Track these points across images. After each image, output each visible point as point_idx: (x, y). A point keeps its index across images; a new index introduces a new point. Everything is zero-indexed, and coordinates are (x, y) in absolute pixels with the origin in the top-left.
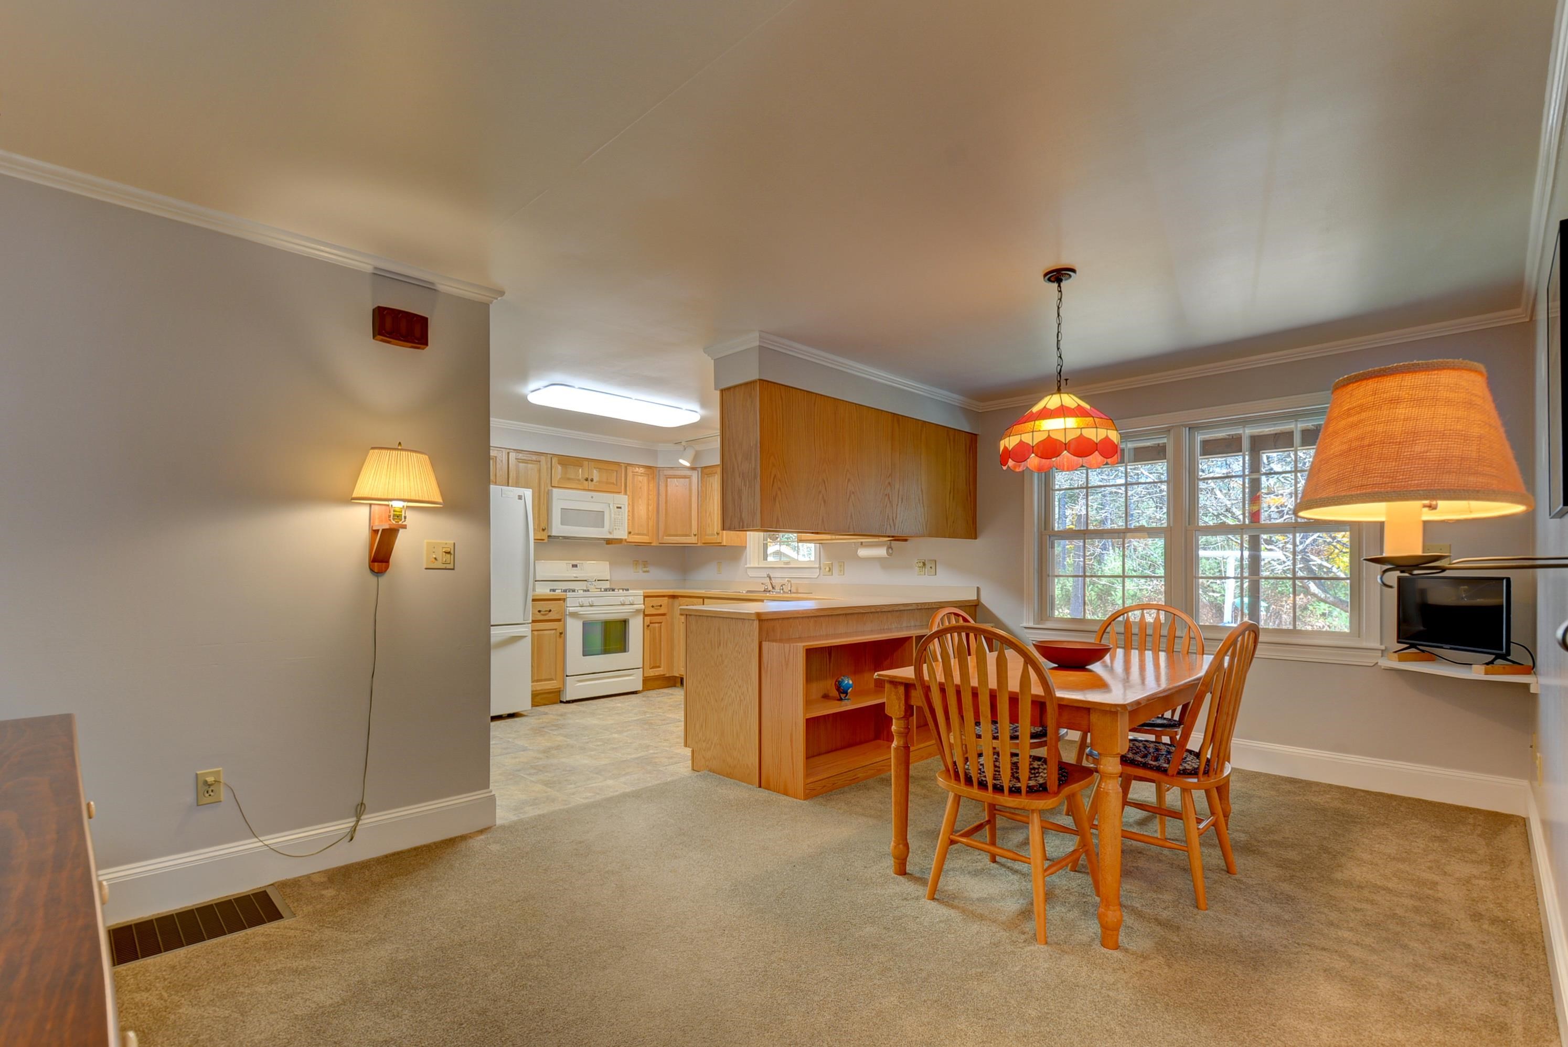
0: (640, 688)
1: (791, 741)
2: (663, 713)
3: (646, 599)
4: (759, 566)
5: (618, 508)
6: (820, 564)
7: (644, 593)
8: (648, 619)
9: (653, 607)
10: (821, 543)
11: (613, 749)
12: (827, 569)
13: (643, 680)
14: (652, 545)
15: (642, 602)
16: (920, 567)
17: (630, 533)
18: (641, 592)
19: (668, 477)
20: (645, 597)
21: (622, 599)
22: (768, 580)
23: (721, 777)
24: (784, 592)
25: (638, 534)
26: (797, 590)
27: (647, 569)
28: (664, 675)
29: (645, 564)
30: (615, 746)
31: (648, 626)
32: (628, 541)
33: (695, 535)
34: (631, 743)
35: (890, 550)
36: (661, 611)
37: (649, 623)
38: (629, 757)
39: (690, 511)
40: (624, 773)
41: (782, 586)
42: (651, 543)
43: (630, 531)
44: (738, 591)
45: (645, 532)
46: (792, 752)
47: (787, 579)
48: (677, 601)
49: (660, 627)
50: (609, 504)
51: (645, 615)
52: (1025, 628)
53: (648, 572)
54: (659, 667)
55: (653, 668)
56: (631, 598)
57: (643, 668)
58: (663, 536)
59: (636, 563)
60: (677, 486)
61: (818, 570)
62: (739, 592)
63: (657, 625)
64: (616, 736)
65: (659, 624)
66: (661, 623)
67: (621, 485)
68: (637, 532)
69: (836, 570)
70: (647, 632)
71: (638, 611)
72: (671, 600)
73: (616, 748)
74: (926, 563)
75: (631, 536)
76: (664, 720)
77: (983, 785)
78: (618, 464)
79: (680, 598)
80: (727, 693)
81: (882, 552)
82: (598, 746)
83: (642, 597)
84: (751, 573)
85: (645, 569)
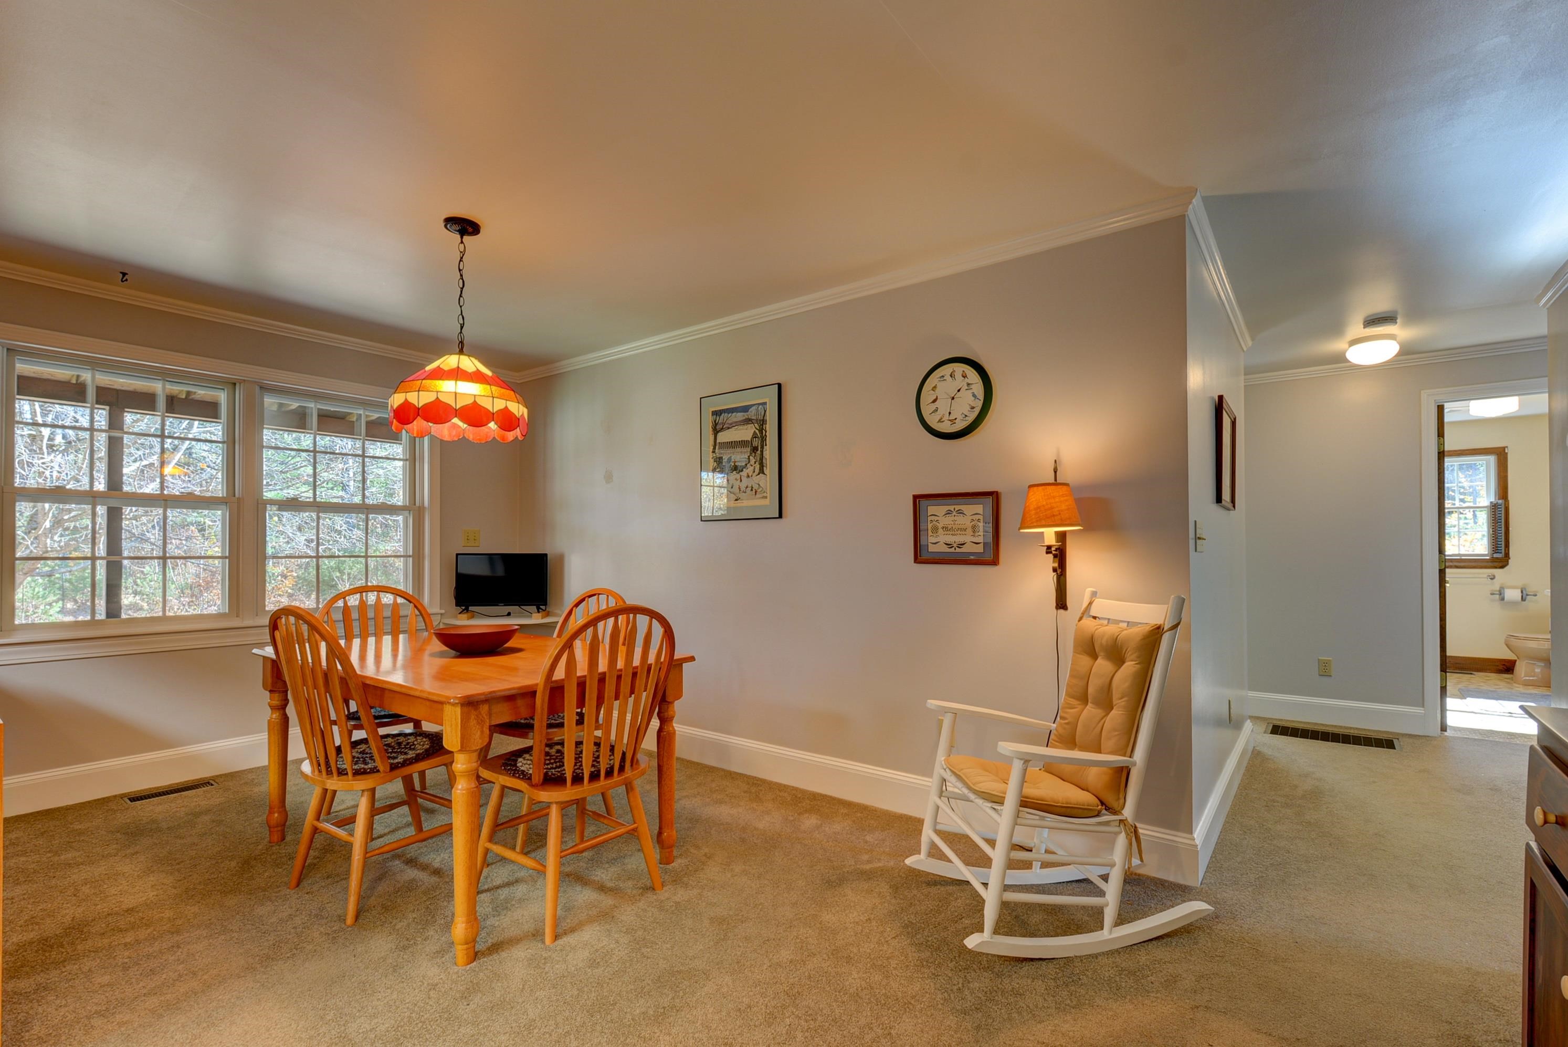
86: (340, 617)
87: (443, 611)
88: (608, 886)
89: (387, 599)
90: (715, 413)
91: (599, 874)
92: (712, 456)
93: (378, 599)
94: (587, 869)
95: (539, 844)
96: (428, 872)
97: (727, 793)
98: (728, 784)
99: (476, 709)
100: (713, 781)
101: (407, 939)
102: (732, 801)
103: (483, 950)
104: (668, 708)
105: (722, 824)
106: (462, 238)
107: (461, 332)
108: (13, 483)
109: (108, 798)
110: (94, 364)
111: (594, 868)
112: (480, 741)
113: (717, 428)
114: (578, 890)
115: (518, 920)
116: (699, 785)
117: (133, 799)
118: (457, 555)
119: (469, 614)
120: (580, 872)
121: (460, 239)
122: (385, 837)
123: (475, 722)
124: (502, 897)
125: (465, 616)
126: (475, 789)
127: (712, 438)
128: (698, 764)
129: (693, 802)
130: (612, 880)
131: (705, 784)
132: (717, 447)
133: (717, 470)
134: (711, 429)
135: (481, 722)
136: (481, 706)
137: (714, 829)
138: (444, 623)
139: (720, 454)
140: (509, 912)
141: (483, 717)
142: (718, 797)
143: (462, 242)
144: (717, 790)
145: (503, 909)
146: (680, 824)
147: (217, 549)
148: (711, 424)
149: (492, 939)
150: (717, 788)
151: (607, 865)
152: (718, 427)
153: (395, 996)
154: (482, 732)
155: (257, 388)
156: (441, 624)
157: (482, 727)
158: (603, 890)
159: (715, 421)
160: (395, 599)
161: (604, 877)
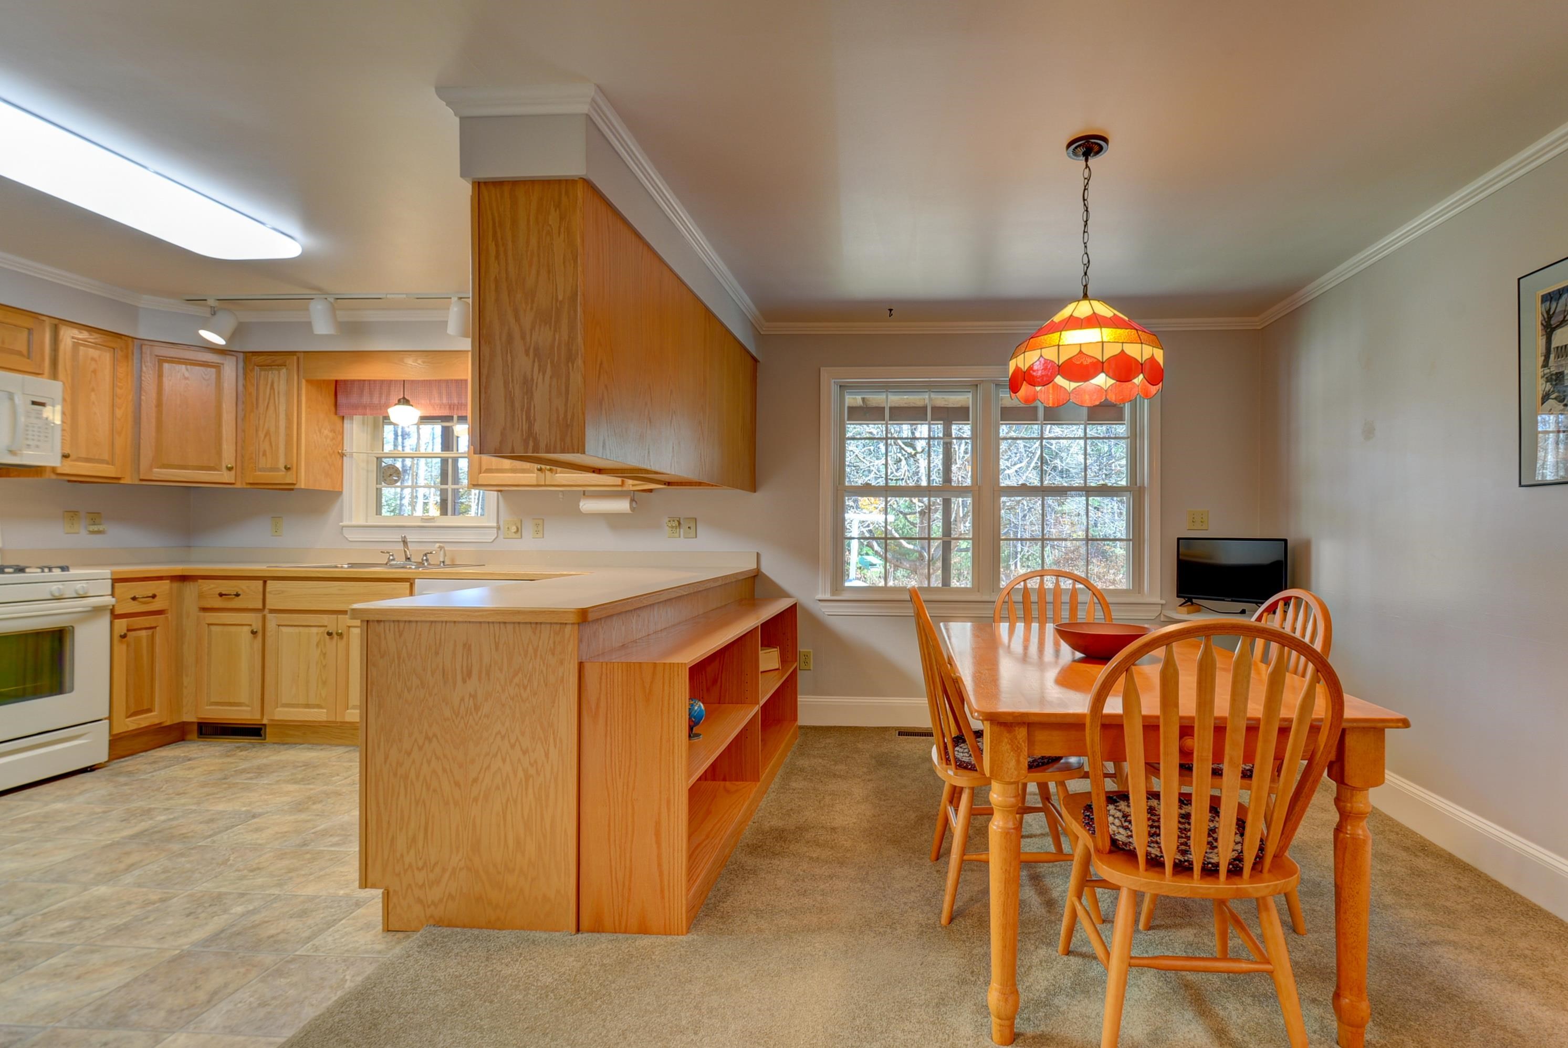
0: (103, 756)
1: (658, 834)
2: (198, 804)
3: (117, 585)
4: (367, 524)
5: (34, 403)
6: (498, 522)
7: (112, 573)
8: (122, 625)
9: (134, 599)
10: (500, 491)
11: (118, 931)
12: (514, 529)
13: (110, 741)
14: (122, 482)
15: (110, 592)
16: (672, 527)
17: (65, 456)
18: (106, 572)
19: (161, 360)
20: (115, 581)
21: (55, 588)
22: (401, 547)
23: (476, 932)
24: (429, 564)
25: (88, 460)
26: (453, 560)
27: (101, 528)
28: (160, 723)
29: (95, 517)
30: (118, 922)
31: (123, 637)
32: (59, 471)
33: (230, 469)
34: (162, 900)
35: (634, 504)
36: (156, 605)
37: (124, 631)
38: (185, 942)
39: (219, 425)
40: (202, 996)
41: (426, 555)
42: (119, 479)
43: (67, 451)
44: (333, 564)
45: (106, 456)
46: (659, 856)
47: (438, 545)
48: (190, 589)
49: (153, 635)
50: (11, 397)
51: (115, 616)
52: (820, 600)
53: (99, 532)
54: (149, 710)
55: (135, 714)
56: (79, 586)
57: (110, 718)
58: (151, 467)
59: (72, 515)
60: (186, 378)
61: (495, 531)
62: (336, 567)
63: (143, 633)
64: (102, 890)
65: (150, 632)
66: (155, 628)
67: (43, 359)
68: (84, 455)
69: (528, 532)
70: (121, 649)
71: (97, 611)
72: (176, 585)
73: (126, 927)
74: (682, 522)
75: (68, 462)
76: (212, 821)
77: (1155, 863)
78: (35, 315)
79: (200, 581)
80: (488, 767)
81: (622, 506)
82: (61, 933)
83: (110, 581)
84: (352, 536)
85: (95, 528)
86: (1020, 598)
87: (1163, 602)
88: (1232, 1035)
89: (1066, 584)
90: (1549, 298)
91: (1230, 1007)
92: (1540, 374)
93: (1057, 584)
94: (1218, 990)
95: (1178, 921)
96: (1043, 899)
97: (1547, 970)
98: (1557, 952)
99: (1009, 732)
100: (1525, 934)
101: (972, 972)
102: (1551, 991)
103: (1028, 1035)
104: (1352, 796)
105: (1504, 1028)
106: (1087, 160)
107: (1086, 274)
108: (844, 483)
109: (889, 727)
110: (886, 387)
111: (1229, 994)
112: (1016, 773)
113: (1552, 322)
114: (1186, 1017)
115: (1089, 1017)
116: (1490, 931)
117: (900, 734)
118: (1179, 539)
119: (1191, 608)
120: (1207, 990)
121: (1085, 163)
122: (1034, 839)
123: (1008, 746)
124: (1091, 974)
125: (1184, 609)
126: (1012, 831)
127: (1541, 342)
128: (1508, 892)
129: (1461, 959)
130: (1243, 1028)
131: (1504, 934)
132: (1552, 356)
133: (1553, 396)
134: (1540, 327)
135: (1017, 750)
136: (1017, 728)
137: (1479, 1029)
138: (1164, 615)
139: (1557, 367)
140: (1086, 1000)
141: (1019, 743)
142: (1521, 971)
143: (1087, 166)
144: (1526, 957)
145: (1082, 992)
146: (1415, 988)
147: (1080, 533)
148: (1540, 318)
149: (1046, 1026)
150: (1527, 952)
151: (1249, 1001)
152: (1554, 322)
153: (917, 1037)
154: (1018, 762)
155: (993, 386)
156: (1162, 616)
157: (1019, 756)
158: (1220, 1037)
159: (1548, 312)
160: (1074, 585)
161: (1234, 1018)
